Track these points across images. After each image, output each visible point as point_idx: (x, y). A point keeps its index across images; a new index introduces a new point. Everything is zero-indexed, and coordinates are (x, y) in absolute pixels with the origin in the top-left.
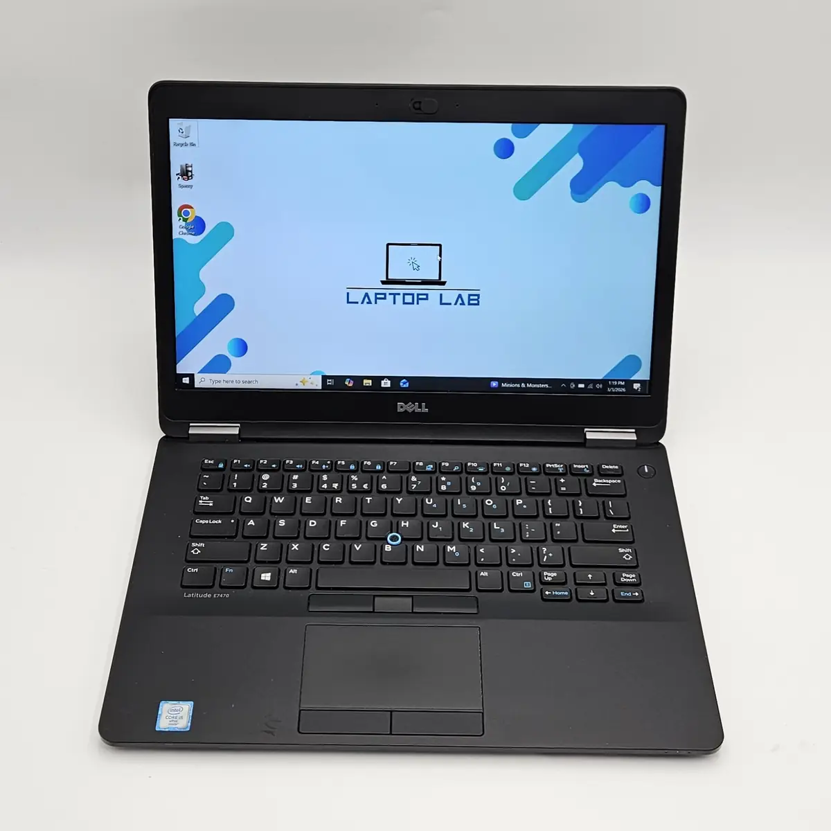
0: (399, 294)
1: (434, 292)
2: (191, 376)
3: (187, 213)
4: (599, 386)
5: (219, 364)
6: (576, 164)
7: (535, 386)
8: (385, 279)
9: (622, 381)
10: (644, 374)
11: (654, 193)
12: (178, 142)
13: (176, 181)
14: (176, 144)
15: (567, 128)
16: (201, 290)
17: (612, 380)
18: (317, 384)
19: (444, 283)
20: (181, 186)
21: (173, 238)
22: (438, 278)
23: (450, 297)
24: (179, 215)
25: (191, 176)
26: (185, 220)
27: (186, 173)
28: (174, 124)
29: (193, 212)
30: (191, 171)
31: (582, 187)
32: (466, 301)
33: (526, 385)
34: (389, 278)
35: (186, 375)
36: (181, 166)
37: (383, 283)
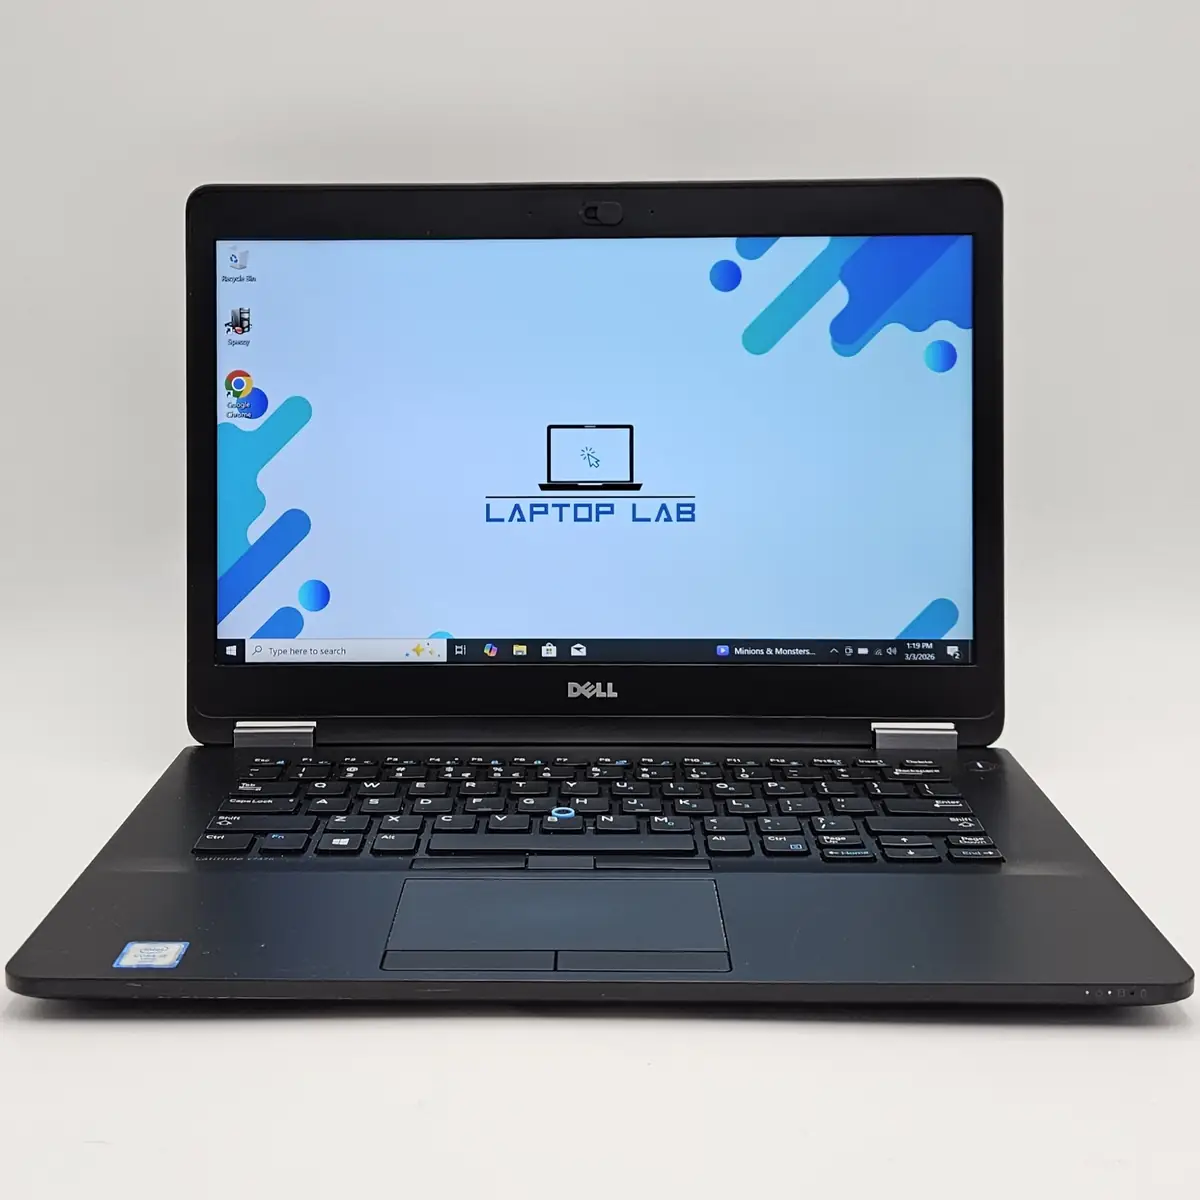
0: (568, 505)
1: (622, 502)
2: (240, 644)
3: (240, 384)
4: (891, 651)
5: (285, 623)
6: (837, 298)
7: (788, 652)
8: (545, 482)
9: (929, 641)
10: (962, 629)
11: (962, 340)
12: (229, 276)
13: (223, 335)
14: (225, 279)
15: (821, 243)
16: (259, 503)
17: (912, 641)
18: (438, 654)
19: (638, 487)
20: (233, 343)
21: (218, 423)
22: (628, 479)
23: (648, 508)
24: (228, 387)
25: (248, 326)
26: (236, 395)
27: (240, 323)
28: (225, 249)
29: (250, 382)
30: (248, 320)
31: (849, 333)
32: (674, 515)
33: (774, 652)
34: (552, 479)
35: (231, 642)
36: (233, 312)
37: (543, 487)
